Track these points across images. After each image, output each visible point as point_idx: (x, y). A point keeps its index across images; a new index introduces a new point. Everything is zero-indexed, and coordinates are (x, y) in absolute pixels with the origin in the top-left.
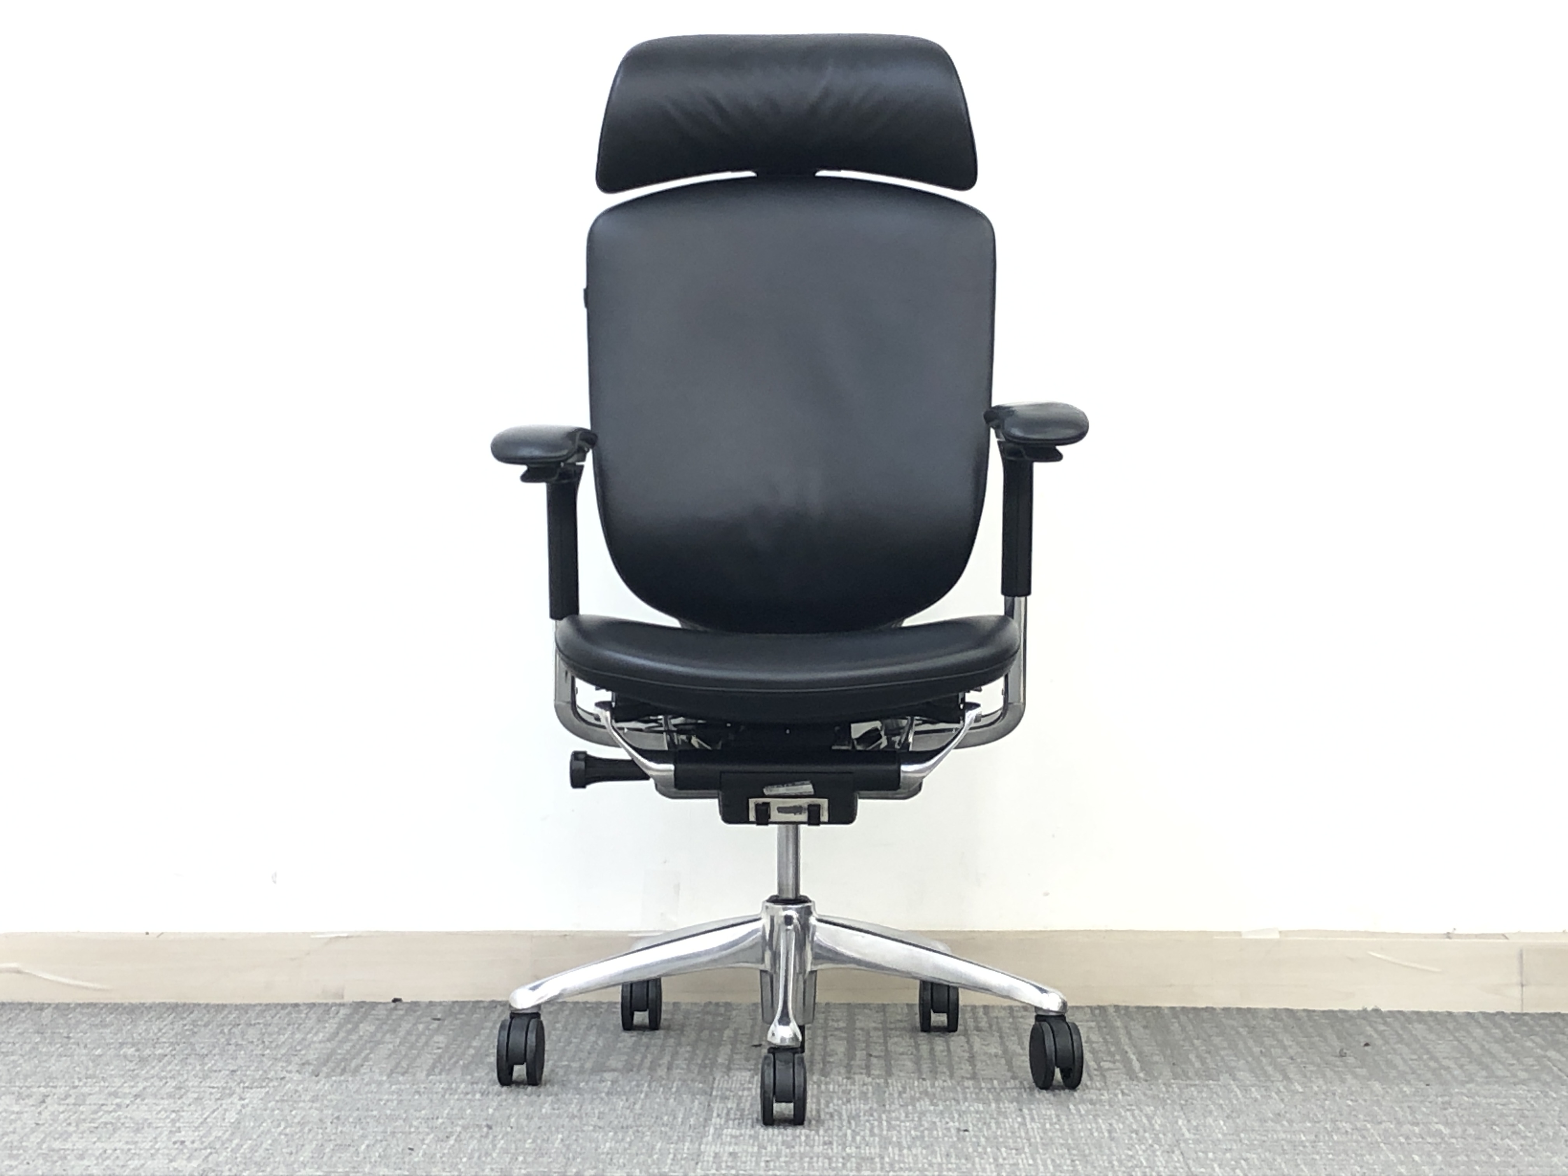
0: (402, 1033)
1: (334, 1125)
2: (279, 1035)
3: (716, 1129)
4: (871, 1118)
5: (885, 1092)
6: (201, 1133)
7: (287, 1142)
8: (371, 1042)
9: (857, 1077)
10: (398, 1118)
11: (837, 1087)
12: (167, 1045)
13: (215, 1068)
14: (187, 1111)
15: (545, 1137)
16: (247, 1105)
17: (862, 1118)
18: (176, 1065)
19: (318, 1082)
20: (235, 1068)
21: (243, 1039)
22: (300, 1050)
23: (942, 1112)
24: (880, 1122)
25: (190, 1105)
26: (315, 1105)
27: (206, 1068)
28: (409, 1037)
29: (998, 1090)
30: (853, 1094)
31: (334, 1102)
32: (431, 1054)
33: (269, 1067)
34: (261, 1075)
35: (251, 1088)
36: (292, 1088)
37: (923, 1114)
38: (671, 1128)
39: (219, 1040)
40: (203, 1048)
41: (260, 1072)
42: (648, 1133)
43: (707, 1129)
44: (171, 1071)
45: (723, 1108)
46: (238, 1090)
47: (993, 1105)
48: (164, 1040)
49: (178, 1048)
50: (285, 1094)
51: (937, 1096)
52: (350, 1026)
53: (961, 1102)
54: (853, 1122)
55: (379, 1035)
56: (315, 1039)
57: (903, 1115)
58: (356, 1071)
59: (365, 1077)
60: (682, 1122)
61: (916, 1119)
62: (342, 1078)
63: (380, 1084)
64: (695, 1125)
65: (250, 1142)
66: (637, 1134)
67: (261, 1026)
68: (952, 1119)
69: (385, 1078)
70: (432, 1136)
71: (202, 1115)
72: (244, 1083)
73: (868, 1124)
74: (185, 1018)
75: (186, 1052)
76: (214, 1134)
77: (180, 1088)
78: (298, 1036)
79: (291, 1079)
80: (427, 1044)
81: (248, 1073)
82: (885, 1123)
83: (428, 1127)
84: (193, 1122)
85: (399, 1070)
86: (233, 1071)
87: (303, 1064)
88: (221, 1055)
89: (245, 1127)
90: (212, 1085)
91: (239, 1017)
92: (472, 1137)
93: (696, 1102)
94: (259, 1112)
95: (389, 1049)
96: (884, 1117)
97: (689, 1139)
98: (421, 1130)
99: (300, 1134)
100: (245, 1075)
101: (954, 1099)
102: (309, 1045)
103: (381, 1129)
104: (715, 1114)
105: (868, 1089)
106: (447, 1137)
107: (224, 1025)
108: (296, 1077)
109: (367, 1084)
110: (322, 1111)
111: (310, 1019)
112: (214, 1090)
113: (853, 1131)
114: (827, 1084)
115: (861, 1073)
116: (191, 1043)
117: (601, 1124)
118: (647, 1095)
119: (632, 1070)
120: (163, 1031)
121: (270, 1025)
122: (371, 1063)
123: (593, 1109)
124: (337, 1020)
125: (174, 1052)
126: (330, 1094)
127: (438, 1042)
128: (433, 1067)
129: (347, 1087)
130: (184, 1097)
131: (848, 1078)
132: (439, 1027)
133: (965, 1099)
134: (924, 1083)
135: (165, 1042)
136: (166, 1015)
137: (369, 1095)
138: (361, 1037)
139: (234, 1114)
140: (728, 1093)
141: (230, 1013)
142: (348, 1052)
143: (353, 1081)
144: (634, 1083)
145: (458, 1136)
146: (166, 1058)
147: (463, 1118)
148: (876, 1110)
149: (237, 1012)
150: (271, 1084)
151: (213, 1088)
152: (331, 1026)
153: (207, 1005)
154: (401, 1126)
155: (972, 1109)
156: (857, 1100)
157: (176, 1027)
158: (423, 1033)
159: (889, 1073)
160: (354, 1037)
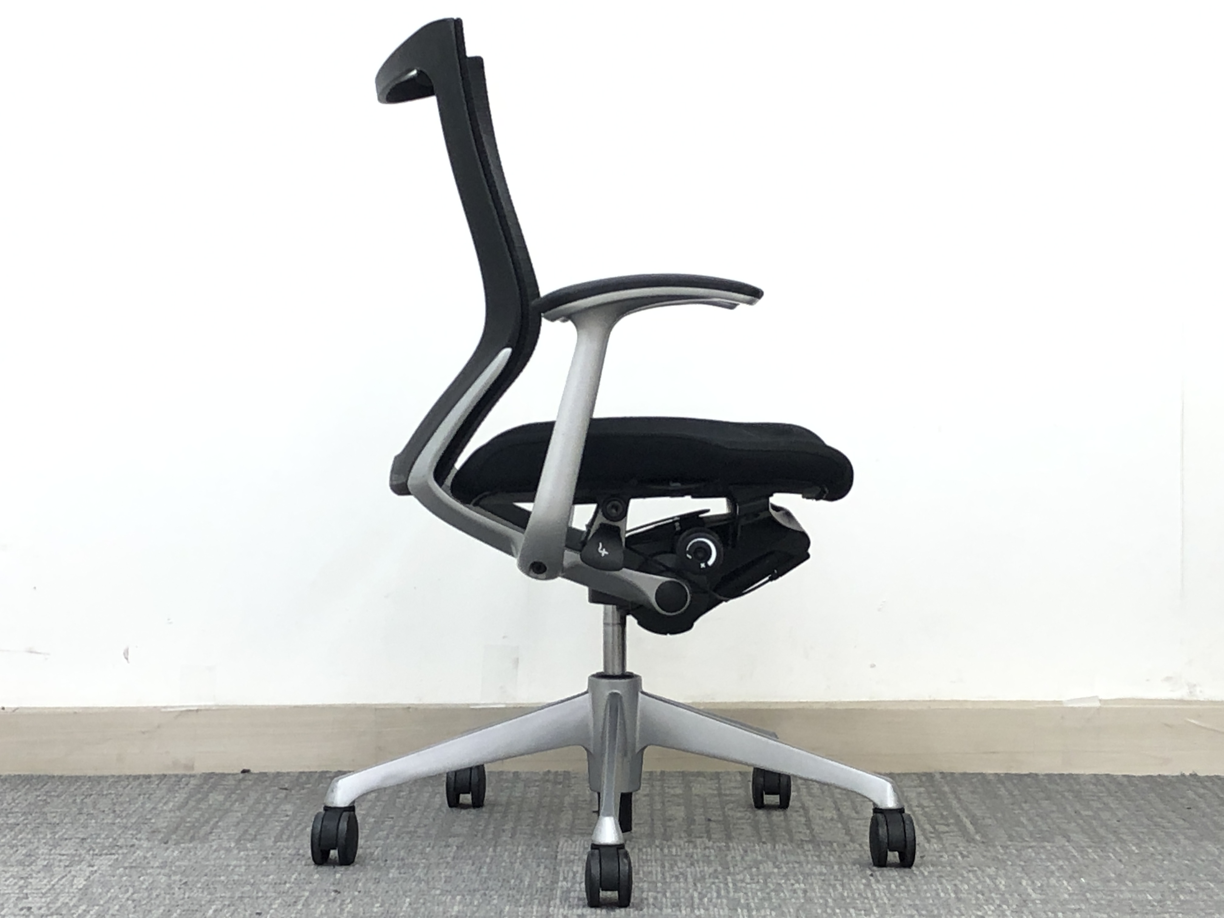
0: (251, 801)
1: (182, 891)
2: (130, 804)
3: (563, 892)
4: (717, 881)
5: (726, 856)
6: (48, 900)
7: (135, 907)
8: (220, 810)
9: (698, 841)
10: (247, 883)
11: (679, 849)
12: (20, 815)
13: (66, 836)
14: (36, 878)
15: (393, 901)
16: (96, 871)
17: (707, 880)
18: (28, 834)
19: (167, 849)
20: (85, 836)
21: (94, 808)
22: (150, 819)
23: (786, 875)
24: (727, 884)
25: (39, 872)
26: (163, 871)
27: (57, 836)
28: (257, 805)
29: (838, 853)
30: (695, 856)
31: (184, 868)
32: (277, 821)
33: (120, 835)
34: (111, 843)
35: (101, 855)
36: (141, 854)
37: (767, 876)
38: (518, 892)
39: (71, 809)
40: (55, 817)
41: (111, 840)
42: (496, 897)
43: (554, 892)
44: (22, 839)
45: (568, 872)
46: (88, 858)
47: (836, 867)
48: (17, 810)
49: (30, 817)
50: (135, 860)
51: (779, 858)
52: (200, 796)
53: (804, 865)
54: (699, 885)
55: (228, 804)
56: (165, 808)
57: (748, 876)
58: (205, 839)
59: (213, 843)
60: (529, 885)
61: (761, 881)
62: (191, 845)
63: (228, 850)
64: (542, 888)
65: (97, 908)
66: (484, 897)
67: (113, 796)
68: (798, 882)
69: (233, 845)
70: (278, 901)
71: (49, 882)
72: (94, 850)
73: (713, 886)
74: (40, 789)
75: (38, 821)
76: (61, 900)
77: (30, 855)
78: (148, 806)
79: (141, 846)
80: (274, 812)
81: (98, 840)
82: (731, 885)
83: (275, 892)
84: (40, 889)
85: (248, 837)
86: (83, 839)
87: (154, 832)
88: (72, 823)
89: (93, 893)
90: (63, 852)
91: (91, 789)
92: (319, 902)
93: (542, 866)
94: (108, 878)
95: (238, 817)
96: (729, 879)
97: (536, 901)
98: (269, 895)
99: (148, 900)
100: (94, 843)
101: (796, 862)
102: (159, 814)
103: (228, 894)
104: (561, 878)
105: (710, 852)
106: (295, 902)
107: (76, 796)
108: (146, 844)
109: (215, 851)
110: (170, 876)
111: (161, 789)
112: (65, 857)
113: (700, 893)
114: (669, 847)
115: (701, 837)
116: (45, 813)
117: (449, 888)
118: (492, 859)
119: (476, 836)
120: (17, 801)
121: (121, 795)
122: (219, 830)
123: (440, 873)
124: (186, 789)
125: (26, 822)
126: (178, 860)
127: (286, 810)
128: (282, 832)
129: (195, 854)
130: (34, 864)
131: (690, 842)
132: (286, 796)
133: (808, 863)
134: (765, 846)
135: (17, 812)
136: (20, 787)
137: (218, 861)
138: (210, 805)
139: (82, 879)
140: (572, 857)
141: (83, 783)
142: (197, 820)
143: (201, 848)
144: (479, 848)
145: (306, 900)
146: (18, 828)
147: (311, 883)
148: (720, 873)
149: (90, 783)
150: (120, 852)
151: (63, 855)
152: (180, 797)
153: (61, 777)
154: (249, 890)
155: (815, 870)
156: (701, 863)
157: (29, 797)
158: (270, 802)
159: (729, 838)
160: (203, 806)
